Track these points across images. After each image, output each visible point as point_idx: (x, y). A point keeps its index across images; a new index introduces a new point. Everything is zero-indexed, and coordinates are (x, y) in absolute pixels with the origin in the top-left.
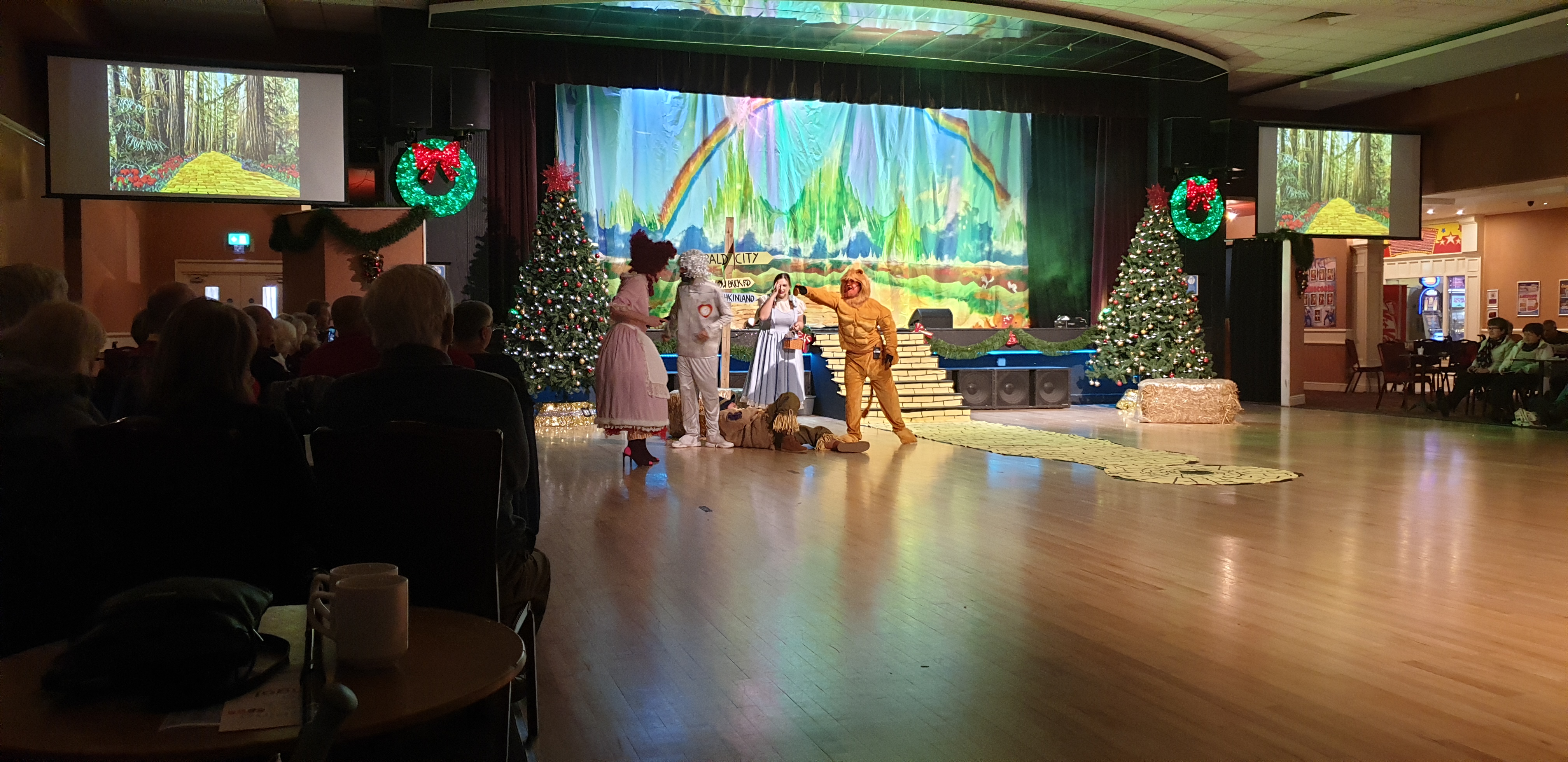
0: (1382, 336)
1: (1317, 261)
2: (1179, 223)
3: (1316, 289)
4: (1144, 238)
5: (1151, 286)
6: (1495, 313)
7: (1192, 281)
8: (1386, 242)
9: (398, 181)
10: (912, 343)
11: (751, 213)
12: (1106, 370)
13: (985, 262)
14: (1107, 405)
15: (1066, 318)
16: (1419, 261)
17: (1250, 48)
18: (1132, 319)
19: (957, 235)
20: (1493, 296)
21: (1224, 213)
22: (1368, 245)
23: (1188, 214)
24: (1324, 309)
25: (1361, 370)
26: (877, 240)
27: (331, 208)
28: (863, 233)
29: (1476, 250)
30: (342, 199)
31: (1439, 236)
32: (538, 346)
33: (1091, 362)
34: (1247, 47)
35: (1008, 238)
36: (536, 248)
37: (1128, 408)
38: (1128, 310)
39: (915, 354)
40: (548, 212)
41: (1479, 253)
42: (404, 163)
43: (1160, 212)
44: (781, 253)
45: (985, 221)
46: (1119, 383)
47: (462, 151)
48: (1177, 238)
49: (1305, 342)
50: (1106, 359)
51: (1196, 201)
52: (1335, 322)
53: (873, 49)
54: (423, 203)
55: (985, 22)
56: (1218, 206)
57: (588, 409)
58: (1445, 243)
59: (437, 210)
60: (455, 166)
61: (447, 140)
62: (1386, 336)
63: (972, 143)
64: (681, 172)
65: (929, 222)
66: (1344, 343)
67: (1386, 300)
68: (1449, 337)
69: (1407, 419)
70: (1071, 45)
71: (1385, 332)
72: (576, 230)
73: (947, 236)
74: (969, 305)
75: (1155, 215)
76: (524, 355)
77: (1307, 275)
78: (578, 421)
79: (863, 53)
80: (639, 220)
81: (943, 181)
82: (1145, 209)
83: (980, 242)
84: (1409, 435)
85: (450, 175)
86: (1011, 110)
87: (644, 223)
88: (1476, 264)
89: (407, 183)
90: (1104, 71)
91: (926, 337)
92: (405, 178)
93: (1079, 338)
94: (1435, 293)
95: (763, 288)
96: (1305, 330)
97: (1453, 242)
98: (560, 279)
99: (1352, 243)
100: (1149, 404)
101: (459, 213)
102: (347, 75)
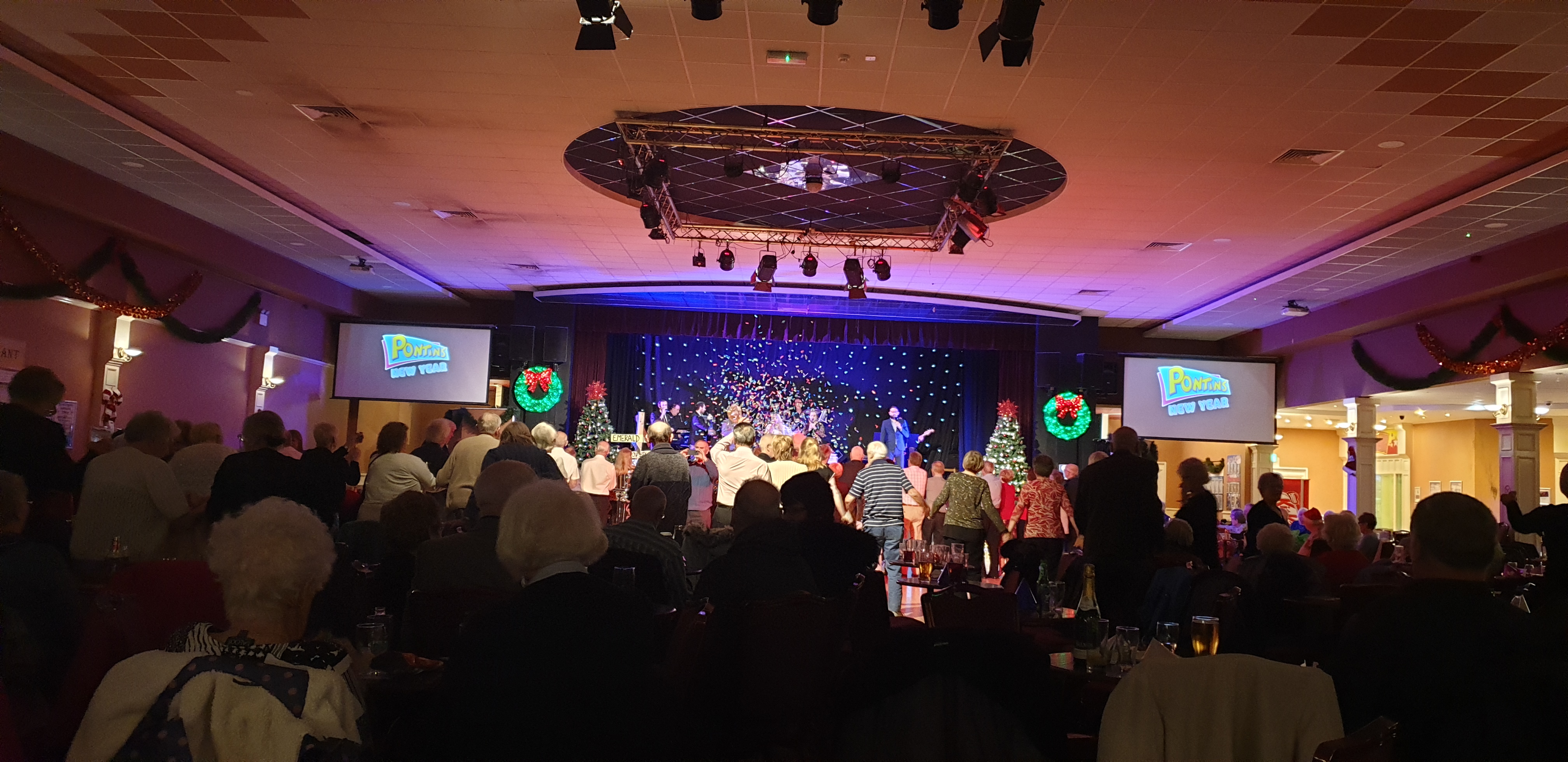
9: (515, 391)
30: (484, 401)
42: (520, 381)
47: (554, 373)
60: (549, 383)
61: (545, 368)
85: (546, 388)
89: (521, 393)
92: (520, 389)
101: (550, 410)
102: (493, 330)
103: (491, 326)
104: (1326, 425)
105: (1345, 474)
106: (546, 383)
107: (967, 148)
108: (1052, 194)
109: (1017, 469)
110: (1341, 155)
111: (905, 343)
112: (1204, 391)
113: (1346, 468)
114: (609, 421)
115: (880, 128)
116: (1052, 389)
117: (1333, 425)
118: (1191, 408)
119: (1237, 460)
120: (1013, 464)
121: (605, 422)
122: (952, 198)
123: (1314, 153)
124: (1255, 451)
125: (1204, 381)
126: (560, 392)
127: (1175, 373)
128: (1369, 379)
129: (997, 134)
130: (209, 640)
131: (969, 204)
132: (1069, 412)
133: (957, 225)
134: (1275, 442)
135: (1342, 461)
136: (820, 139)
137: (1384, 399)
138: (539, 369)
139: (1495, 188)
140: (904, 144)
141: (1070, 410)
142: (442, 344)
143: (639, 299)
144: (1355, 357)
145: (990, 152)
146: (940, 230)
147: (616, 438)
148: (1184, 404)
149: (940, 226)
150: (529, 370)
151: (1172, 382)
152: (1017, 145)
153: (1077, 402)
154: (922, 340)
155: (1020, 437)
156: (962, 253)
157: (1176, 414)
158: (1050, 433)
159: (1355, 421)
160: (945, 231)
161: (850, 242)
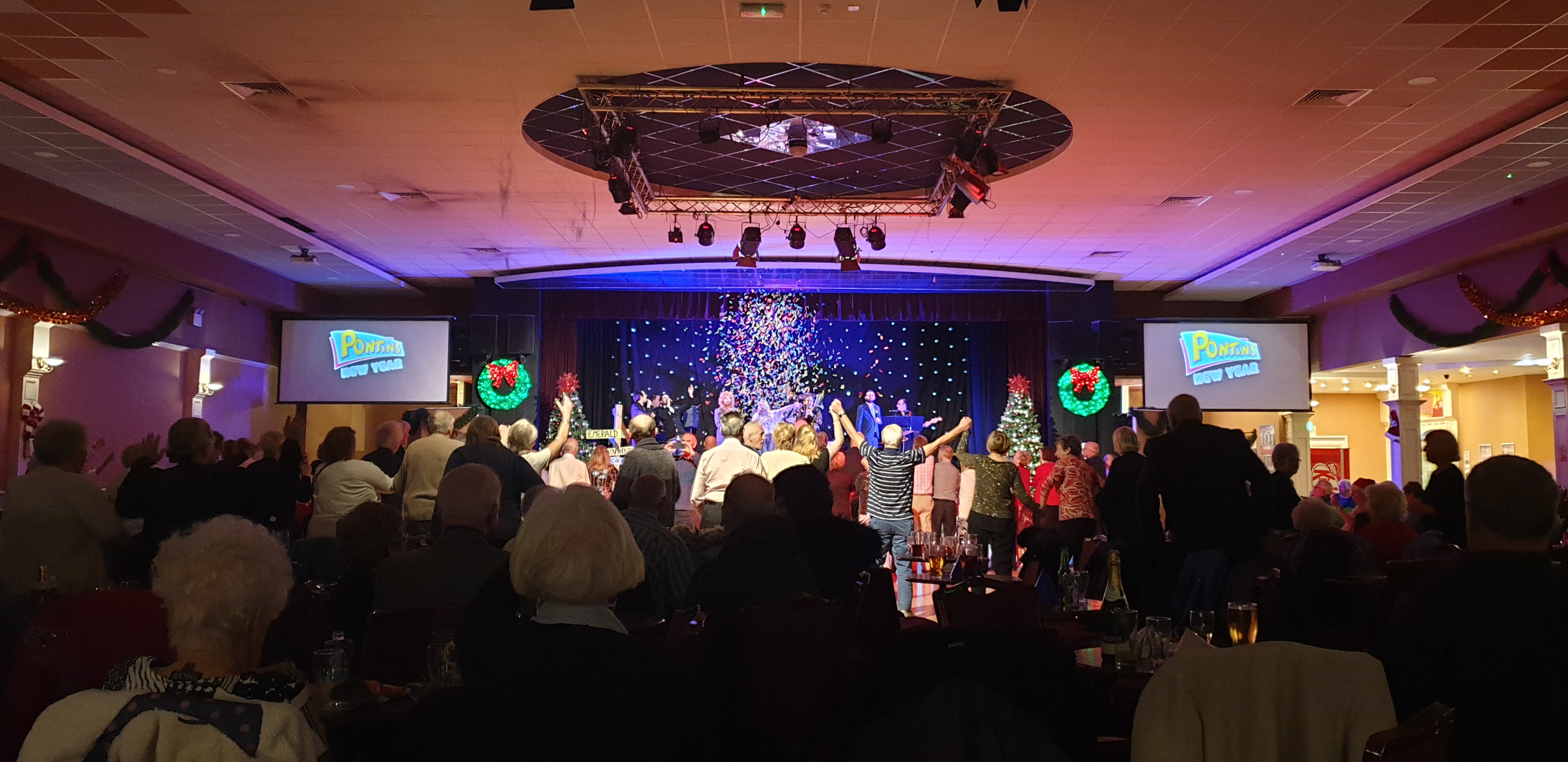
9: (480, 387)
30: (445, 400)
42: (483, 376)
47: (520, 366)
59: (503, 405)
60: (516, 376)
61: (510, 360)
85: (512, 383)
89: (485, 389)
92: (484, 386)
101: (518, 407)
102: (452, 322)
103: (450, 317)
104: (1366, 388)
105: (1388, 441)
106: (512, 377)
107: (964, 102)
108: (1057, 149)
109: (1032, 449)
110: (1368, 95)
111: (904, 317)
112: (1232, 356)
113: (1388, 434)
114: (583, 416)
115: (866, 83)
116: (1066, 361)
117: (1372, 388)
118: (1217, 375)
119: (1270, 430)
120: (1027, 445)
121: (579, 417)
122: (949, 158)
123: (1340, 93)
124: (1289, 420)
125: (1230, 345)
126: (529, 386)
127: (1199, 338)
128: (1410, 336)
129: (994, 86)
130: (151, 675)
131: (968, 163)
132: (1085, 385)
133: (956, 186)
134: (1311, 410)
135: (1385, 426)
136: (802, 98)
137: (1429, 358)
138: (504, 362)
139: (1537, 124)
140: (895, 100)
141: (1087, 383)
142: (396, 339)
143: (610, 280)
144: (1394, 313)
145: (988, 106)
146: (937, 193)
147: (592, 434)
148: (1209, 372)
149: (937, 188)
150: (493, 363)
151: (1196, 348)
152: (1017, 97)
153: (1094, 374)
154: (923, 314)
155: (1034, 414)
156: (962, 217)
157: (1202, 383)
158: (1066, 409)
159: (1396, 383)
160: (943, 194)
161: (840, 210)
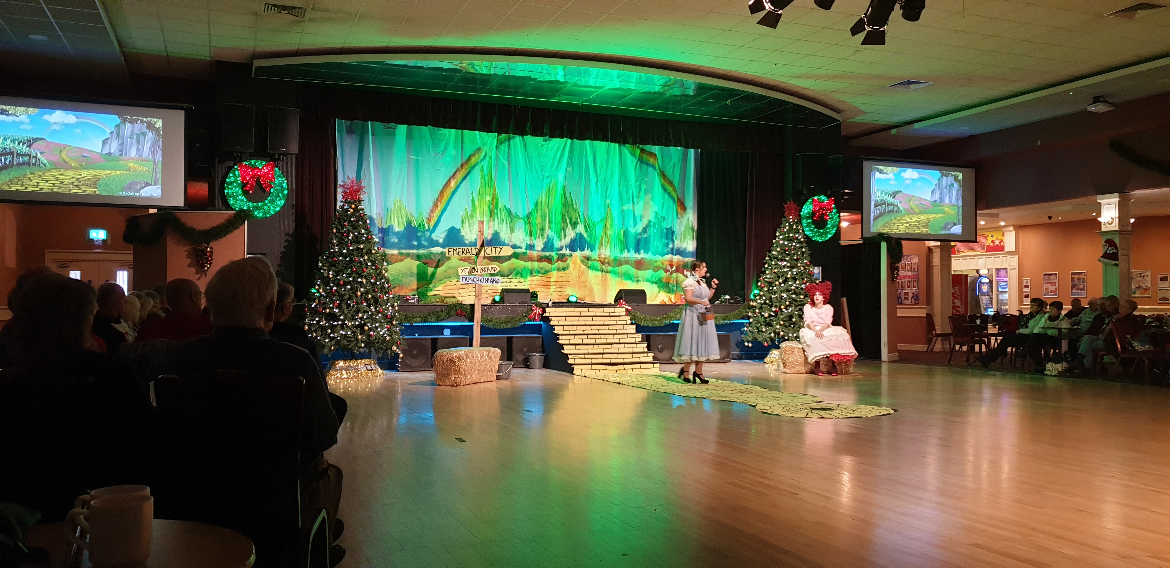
0: (951, 311)
1: (905, 257)
2: (807, 229)
3: (905, 277)
4: (782, 239)
5: (788, 274)
6: (1028, 295)
7: (817, 270)
8: (953, 244)
9: (226, 191)
10: (617, 314)
11: (498, 218)
12: (756, 335)
13: (670, 256)
14: (758, 361)
15: (728, 297)
16: (976, 258)
17: (856, 105)
18: (774, 298)
19: (650, 236)
20: (1027, 283)
21: (839, 222)
22: (940, 246)
23: (814, 222)
24: (910, 292)
25: (937, 335)
26: (591, 239)
27: (174, 211)
28: (581, 234)
29: (1014, 250)
30: (181, 204)
31: (990, 240)
32: (333, 317)
33: (745, 329)
34: (853, 104)
35: (685, 238)
36: (332, 243)
37: (772, 362)
38: (770, 291)
39: (619, 323)
40: (342, 216)
41: (1016, 252)
42: (231, 178)
43: (794, 221)
44: (520, 247)
45: (670, 226)
46: (766, 344)
47: (276, 169)
48: (806, 240)
49: (898, 315)
50: (757, 327)
51: (819, 214)
52: (919, 301)
53: (587, 101)
54: (245, 208)
55: (669, 83)
56: (835, 217)
57: (370, 365)
58: (994, 245)
59: (256, 213)
60: (271, 181)
61: (265, 161)
62: (954, 311)
63: (660, 170)
64: (444, 187)
65: (630, 226)
66: (925, 316)
67: (954, 285)
68: (997, 312)
69: (970, 370)
70: (729, 100)
71: (954, 308)
72: (363, 229)
73: (642, 236)
74: (658, 287)
75: (790, 223)
76: (321, 323)
77: (898, 267)
78: (362, 373)
79: (580, 103)
80: (411, 222)
81: (639, 197)
82: (783, 219)
83: (666, 241)
84: (972, 382)
85: (267, 187)
86: (687, 147)
87: (415, 224)
88: (1014, 261)
89: (233, 193)
90: (753, 120)
91: (627, 309)
92: (232, 189)
93: (737, 311)
94: (988, 281)
95: (506, 274)
96: (898, 306)
97: (999, 244)
98: (350, 265)
99: (929, 244)
100: (788, 360)
101: (273, 216)
102: (188, 111)
103: (185, 105)
106: (267, 181)
138: (257, 162)
150: (244, 163)
